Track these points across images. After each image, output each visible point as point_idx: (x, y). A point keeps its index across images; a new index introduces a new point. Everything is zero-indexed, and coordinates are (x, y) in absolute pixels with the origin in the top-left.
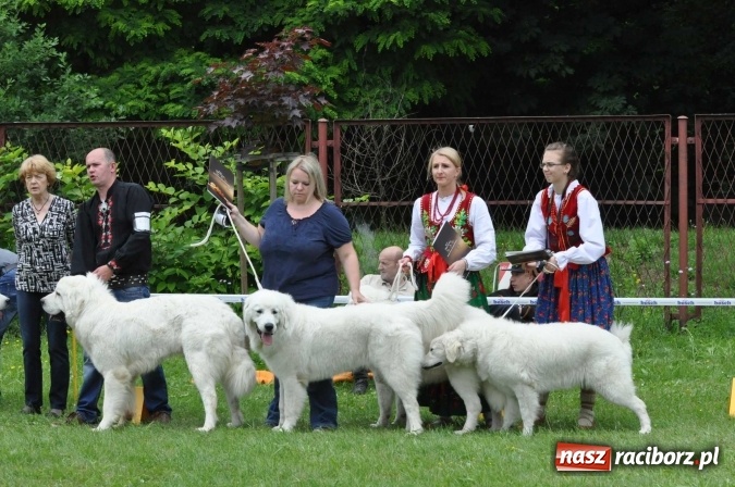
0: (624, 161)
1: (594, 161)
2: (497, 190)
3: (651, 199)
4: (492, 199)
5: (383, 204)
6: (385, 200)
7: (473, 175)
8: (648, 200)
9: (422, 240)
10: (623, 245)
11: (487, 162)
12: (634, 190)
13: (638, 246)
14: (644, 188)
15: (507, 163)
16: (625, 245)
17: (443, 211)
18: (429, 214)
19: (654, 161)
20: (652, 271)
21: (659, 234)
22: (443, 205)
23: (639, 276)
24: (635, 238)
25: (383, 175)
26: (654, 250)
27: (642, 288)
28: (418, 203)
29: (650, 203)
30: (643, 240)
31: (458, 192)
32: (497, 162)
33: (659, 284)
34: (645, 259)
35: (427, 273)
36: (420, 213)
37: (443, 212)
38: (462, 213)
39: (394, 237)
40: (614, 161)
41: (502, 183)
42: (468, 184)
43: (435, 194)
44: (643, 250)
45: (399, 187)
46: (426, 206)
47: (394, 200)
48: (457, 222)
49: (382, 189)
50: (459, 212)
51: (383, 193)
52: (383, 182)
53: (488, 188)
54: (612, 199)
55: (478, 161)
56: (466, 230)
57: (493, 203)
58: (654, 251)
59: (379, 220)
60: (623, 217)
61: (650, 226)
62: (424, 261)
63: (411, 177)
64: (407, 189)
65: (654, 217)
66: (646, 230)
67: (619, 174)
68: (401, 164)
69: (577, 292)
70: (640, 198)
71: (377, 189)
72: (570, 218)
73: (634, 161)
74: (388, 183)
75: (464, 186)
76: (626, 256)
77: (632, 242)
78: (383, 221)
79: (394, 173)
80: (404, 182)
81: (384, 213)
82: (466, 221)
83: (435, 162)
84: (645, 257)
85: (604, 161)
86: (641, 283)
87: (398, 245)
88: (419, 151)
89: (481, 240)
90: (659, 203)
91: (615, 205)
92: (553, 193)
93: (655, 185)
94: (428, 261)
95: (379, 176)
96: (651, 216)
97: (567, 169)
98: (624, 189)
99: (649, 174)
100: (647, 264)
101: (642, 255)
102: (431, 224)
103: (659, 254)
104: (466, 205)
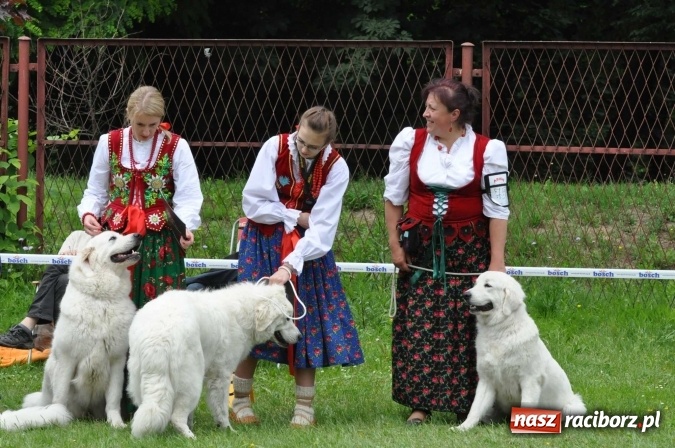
1: (357, 96)
2: (237, 129)
18: (119, 157)
28: (105, 139)
38: (165, 159)
41: (243, 120)
52: (97, 117)
55: (214, 94)
56: (168, 181)
71: (89, 125)
82: (169, 169)
85: (369, 95)
95: (91, 110)
102: (123, 170)
104: (169, 149)
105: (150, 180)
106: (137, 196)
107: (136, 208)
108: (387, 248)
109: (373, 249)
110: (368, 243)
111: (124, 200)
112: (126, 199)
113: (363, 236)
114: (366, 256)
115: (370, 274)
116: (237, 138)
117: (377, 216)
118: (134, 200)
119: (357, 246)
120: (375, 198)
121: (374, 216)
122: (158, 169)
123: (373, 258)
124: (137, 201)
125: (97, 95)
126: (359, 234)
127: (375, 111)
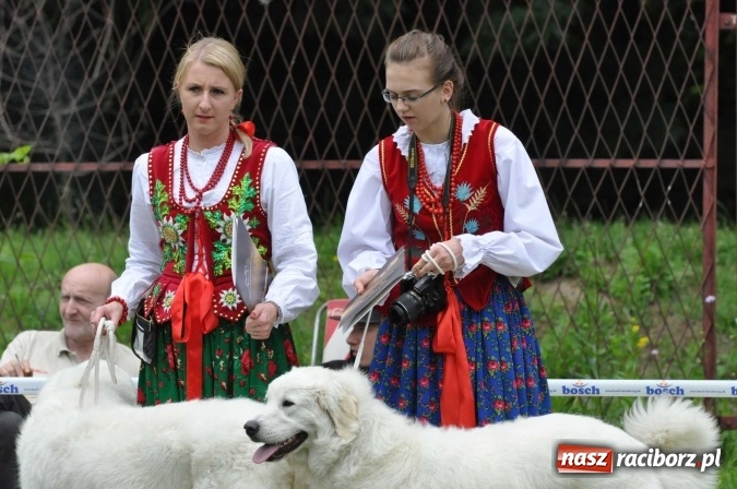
0: (610, 70)
1: (542, 70)
2: (322, 136)
3: (671, 153)
4: (310, 156)
5: (64, 167)
6: (69, 159)
7: (268, 102)
8: (666, 156)
9: (152, 249)
10: (609, 260)
11: (300, 72)
12: (634, 134)
13: (643, 263)
14: (656, 130)
15: (344, 74)
16: (613, 260)
17: (201, 181)
18: (168, 188)
19: (678, 68)
20: (675, 321)
21: (692, 233)
22: (201, 167)
23: (646, 330)
24: (636, 244)
25: (65, 101)
26: (680, 271)
27: (651, 358)
28: (142, 164)
29: (670, 163)
30: (654, 249)
31: (233, 137)
32: (323, 74)
33: (692, 350)
34: (659, 292)
35: (169, 323)
36: (147, 188)
37: (201, 183)
38: (246, 182)
39: (86, 241)
40: (587, 69)
41: (333, 120)
42: (256, 122)
43: (179, 144)
44: (656, 273)
45: (100, 129)
46: (161, 172)
47: (90, 158)
48: (233, 203)
49: (62, 134)
50: (237, 181)
51: (63, 142)
52: (64, 118)
53: (301, 132)
54: (584, 156)
55: (278, 72)
56: (255, 222)
57: (313, 165)
58: (679, 274)
59: (56, 202)
60: (607, 197)
61: (670, 217)
62: (161, 297)
63: (128, 106)
64: (118, 133)
65: (679, 196)
66: (663, 228)
67: (599, 99)
68: (104, 76)
69: (486, 362)
70: (648, 154)
71: (49, 132)
72: (475, 188)
73: (632, 70)
74: (74, 119)
75: (247, 125)
76: (616, 284)
77: (629, 253)
78: (65, 208)
79: (88, 97)
80: (110, 118)
81: (66, 189)
82: (254, 200)
83: (191, 80)
84: (660, 288)
85: (564, 68)
86: (651, 346)
87: (98, 260)
88: (145, 48)
89: (286, 245)
90: (691, 164)
91: (590, 170)
92: (415, 143)
93: (681, 123)
94: (171, 296)
95: (52, 106)
96: (671, 195)
97: (445, 94)
98: (610, 132)
99: (668, 98)
100: (664, 305)
101: (652, 282)
102: (175, 210)
103: (692, 282)
104: (252, 167)
105: (222, 223)
106: (201, 255)
107: (199, 276)
108: (602, 351)
109: (577, 352)
110: (568, 340)
111: (180, 265)
112: (182, 262)
113: (558, 330)
114: (565, 366)
115: (572, 399)
116: (321, 153)
117: (583, 291)
118: (196, 263)
119: (549, 347)
120: (580, 258)
121: (578, 291)
122: (233, 201)
123: (578, 370)
124: (200, 265)
125: (62, 78)
126: (552, 326)
127: (576, 99)
